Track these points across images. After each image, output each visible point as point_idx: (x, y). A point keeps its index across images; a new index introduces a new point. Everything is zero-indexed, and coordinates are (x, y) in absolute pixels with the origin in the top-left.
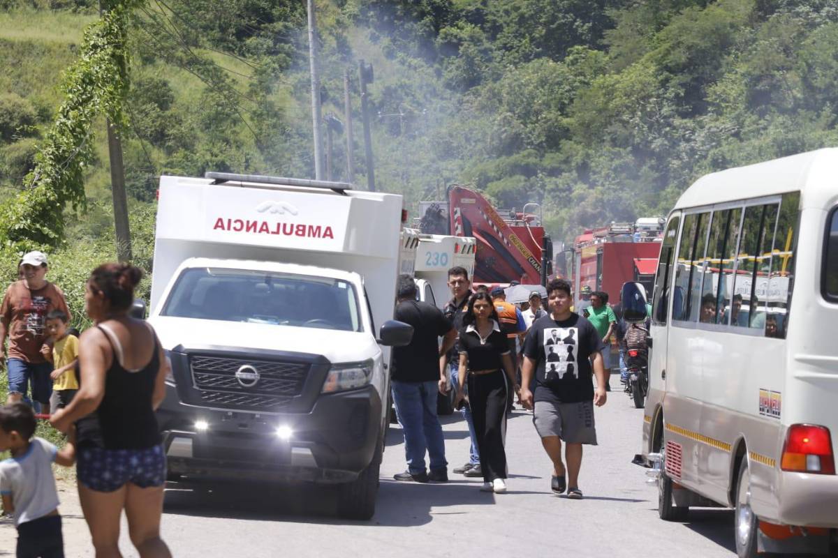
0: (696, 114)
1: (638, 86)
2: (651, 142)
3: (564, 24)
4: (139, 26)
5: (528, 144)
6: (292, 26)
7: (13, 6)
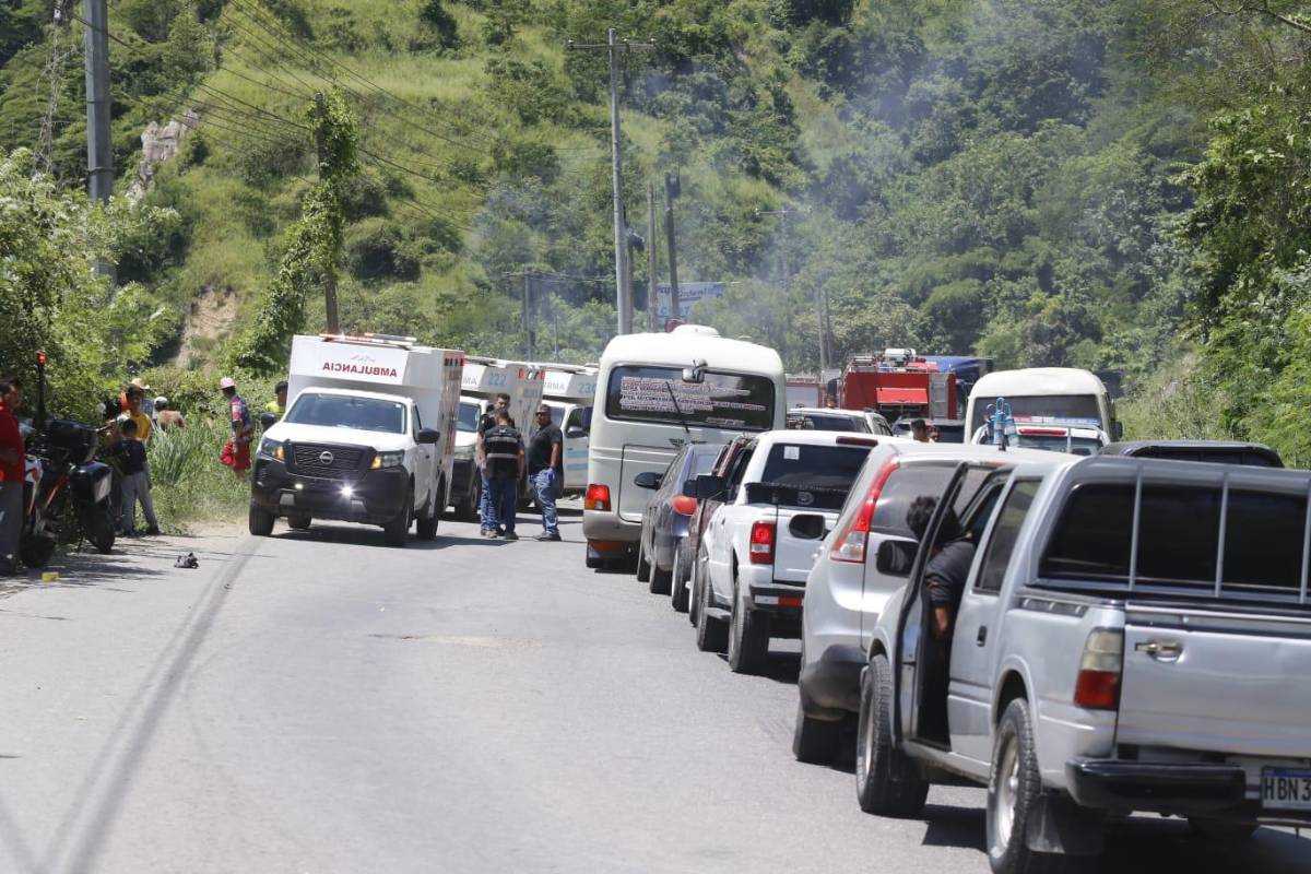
0: (1186, 207)
1: (1116, 172)
2: (1118, 242)
3: (1055, 85)
4: (521, 75)
5: (985, 239)
6: (716, 78)
7: (360, 47)
